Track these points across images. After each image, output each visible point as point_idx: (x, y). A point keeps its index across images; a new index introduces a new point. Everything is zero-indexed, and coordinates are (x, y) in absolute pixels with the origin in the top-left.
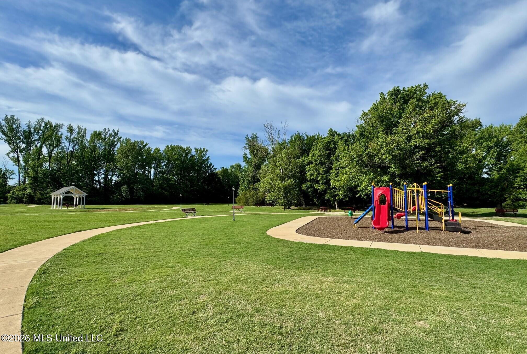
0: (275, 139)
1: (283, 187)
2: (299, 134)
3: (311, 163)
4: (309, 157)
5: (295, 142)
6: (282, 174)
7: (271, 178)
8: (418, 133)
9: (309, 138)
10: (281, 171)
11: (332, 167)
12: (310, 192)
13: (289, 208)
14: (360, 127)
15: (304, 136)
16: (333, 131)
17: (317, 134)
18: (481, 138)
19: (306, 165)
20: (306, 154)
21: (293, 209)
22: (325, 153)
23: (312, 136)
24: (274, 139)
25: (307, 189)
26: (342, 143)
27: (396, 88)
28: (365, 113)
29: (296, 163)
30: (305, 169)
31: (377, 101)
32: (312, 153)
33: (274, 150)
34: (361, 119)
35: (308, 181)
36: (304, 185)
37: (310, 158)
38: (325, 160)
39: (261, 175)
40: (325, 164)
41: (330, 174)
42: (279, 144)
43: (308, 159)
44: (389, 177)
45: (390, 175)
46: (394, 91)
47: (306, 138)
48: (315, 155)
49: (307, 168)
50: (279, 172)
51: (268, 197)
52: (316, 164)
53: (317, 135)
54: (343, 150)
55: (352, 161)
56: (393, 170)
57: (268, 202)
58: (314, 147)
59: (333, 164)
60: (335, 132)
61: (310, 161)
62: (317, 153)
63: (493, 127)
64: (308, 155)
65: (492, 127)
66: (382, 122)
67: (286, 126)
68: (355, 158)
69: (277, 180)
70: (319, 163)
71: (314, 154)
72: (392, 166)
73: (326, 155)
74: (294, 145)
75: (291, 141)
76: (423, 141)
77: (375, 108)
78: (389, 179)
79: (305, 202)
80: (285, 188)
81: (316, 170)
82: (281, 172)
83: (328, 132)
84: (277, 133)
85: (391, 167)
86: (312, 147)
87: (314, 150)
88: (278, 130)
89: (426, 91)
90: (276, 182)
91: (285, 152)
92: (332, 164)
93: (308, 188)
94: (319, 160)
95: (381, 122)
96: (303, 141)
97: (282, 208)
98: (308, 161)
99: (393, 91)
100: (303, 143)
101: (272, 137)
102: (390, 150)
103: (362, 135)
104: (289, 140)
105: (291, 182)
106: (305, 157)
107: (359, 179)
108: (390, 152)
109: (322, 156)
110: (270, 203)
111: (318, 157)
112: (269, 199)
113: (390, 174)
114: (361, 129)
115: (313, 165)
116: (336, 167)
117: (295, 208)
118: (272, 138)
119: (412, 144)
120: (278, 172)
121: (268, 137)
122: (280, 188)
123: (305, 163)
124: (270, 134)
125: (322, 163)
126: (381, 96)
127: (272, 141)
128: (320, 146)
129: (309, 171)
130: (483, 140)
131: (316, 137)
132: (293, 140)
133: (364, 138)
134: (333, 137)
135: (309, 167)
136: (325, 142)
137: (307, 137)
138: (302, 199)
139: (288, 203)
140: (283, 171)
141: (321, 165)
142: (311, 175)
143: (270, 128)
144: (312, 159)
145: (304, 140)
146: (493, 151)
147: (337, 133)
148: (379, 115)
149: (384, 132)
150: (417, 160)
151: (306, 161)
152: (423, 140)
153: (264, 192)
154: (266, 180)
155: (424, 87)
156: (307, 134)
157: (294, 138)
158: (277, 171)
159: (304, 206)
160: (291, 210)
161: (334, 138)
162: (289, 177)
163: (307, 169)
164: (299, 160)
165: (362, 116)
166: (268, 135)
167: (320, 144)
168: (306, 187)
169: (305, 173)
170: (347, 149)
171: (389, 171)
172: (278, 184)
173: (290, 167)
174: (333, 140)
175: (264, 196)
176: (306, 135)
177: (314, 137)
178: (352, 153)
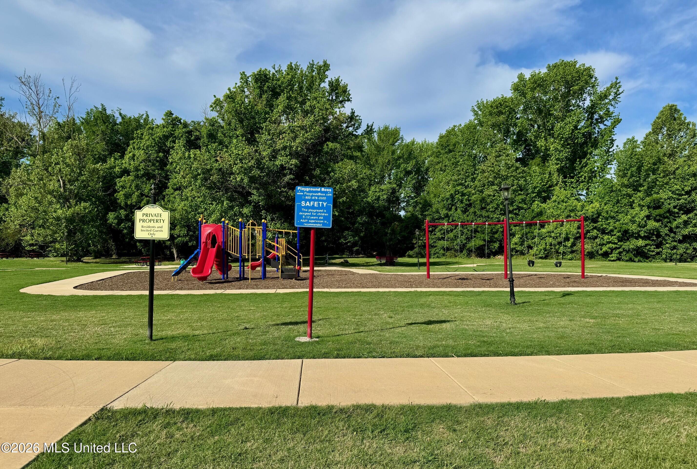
0: (47, 113)
1: (65, 218)
2: (105, 110)
3: (126, 172)
4: (123, 162)
5: (95, 125)
6: (62, 190)
7: (36, 198)
8: (285, 148)
9: (126, 121)
10: (60, 184)
11: (167, 184)
12: (125, 228)
13: (79, 260)
14: (212, 123)
15: (117, 115)
16: (174, 116)
17: (143, 115)
18: (399, 158)
19: (116, 175)
20: (119, 154)
21: (88, 263)
22: (157, 157)
23: (132, 117)
24: (43, 114)
25: (119, 224)
26: (180, 144)
27: (263, 72)
28: (217, 100)
29: (95, 171)
30: (115, 183)
31: (236, 84)
32: (130, 153)
33: (44, 137)
34: (212, 108)
35: (121, 208)
36: (111, 216)
37: (125, 163)
38: (154, 170)
39: (12, 190)
40: (154, 177)
41: (164, 196)
42: (59, 124)
43: (122, 164)
44: (251, 208)
45: (253, 206)
46: (260, 74)
47: (119, 120)
48: (135, 158)
49: (119, 182)
50: (57, 185)
51: (28, 238)
52: (137, 177)
53: (144, 117)
54: (181, 158)
55: (195, 177)
56: (255, 199)
57: (28, 248)
58: (134, 143)
59: (170, 178)
60: (176, 118)
61: (125, 168)
62: (140, 154)
63: (415, 143)
64: (122, 157)
65: (413, 142)
66: (241, 121)
67: (73, 90)
68: (200, 175)
69: (50, 203)
70: (143, 175)
71: (134, 155)
72: (254, 192)
73: (157, 161)
74: (94, 132)
75: (87, 122)
76: (290, 161)
77: (231, 97)
78: (250, 212)
79: (117, 249)
80: (70, 220)
81: (138, 187)
82: (60, 187)
83: (164, 118)
84: (52, 102)
85: (253, 194)
86: (131, 142)
87: (134, 148)
88: (53, 95)
89: (327, 73)
90: (48, 207)
91: (72, 145)
92: (168, 179)
93: (120, 221)
94: (142, 168)
95: (239, 121)
96: (113, 126)
97: (63, 261)
98: (121, 168)
99: (258, 74)
100: (112, 129)
101: (40, 108)
102: (245, 169)
103: (212, 136)
104: (81, 119)
105: (85, 208)
106: (115, 159)
107: (206, 209)
108: (247, 171)
109: (150, 161)
110: (33, 251)
111: (141, 162)
112: (31, 242)
113: (252, 204)
114: (213, 125)
115: (131, 178)
116: (175, 185)
117: (95, 260)
118: (40, 110)
119: (278, 163)
120: (53, 185)
121: (30, 107)
122: (58, 219)
123: (114, 173)
124: (34, 103)
125: (149, 176)
126: (242, 78)
127: (40, 118)
128: (146, 141)
129: (123, 187)
130: (401, 160)
131: (142, 121)
132: (91, 121)
133: (214, 143)
134: (172, 128)
135: (123, 179)
136: (158, 134)
137: (123, 118)
138: (111, 242)
139: (76, 251)
140: (64, 184)
141: (147, 179)
142: (128, 196)
143: (33, 88)
144: (130, 164)
145: (116, 124)
146: (411, 178)
147: (180, 120)
148: (236, 110)
149: (244, 138)
150: (283, 187)
151: (117, 168)
152: (290, 159)
153: (18, 227)
154: (23, 200)
155: (324, 66)
156: (123, 113)
157: (94, 116)
158: (51, 183)
159: (114, 257)
160: (84, 264)
161: (175, 130)
162: (80, 199)
163: (118, 184)
164: (102, 165)
165: (214, 104)
166: (29, 103)
167: (147, 138)
168: (115, 218)
169: (115, 191)
170: (188, 157)
171: (251, 200)
172: (55, 212)
173: (83, 178)
174: (172, 134)
175: (19, 236)
176: (120, 114)
177: (137, 120)
178: (195, 165)
